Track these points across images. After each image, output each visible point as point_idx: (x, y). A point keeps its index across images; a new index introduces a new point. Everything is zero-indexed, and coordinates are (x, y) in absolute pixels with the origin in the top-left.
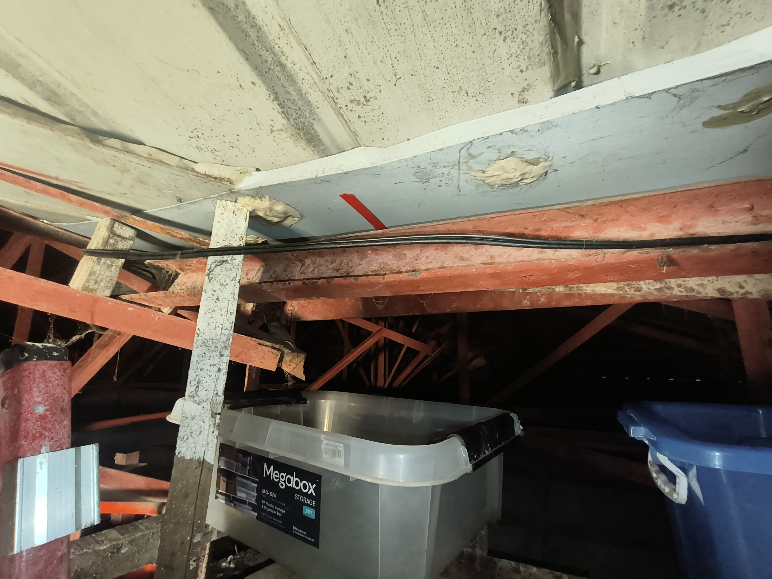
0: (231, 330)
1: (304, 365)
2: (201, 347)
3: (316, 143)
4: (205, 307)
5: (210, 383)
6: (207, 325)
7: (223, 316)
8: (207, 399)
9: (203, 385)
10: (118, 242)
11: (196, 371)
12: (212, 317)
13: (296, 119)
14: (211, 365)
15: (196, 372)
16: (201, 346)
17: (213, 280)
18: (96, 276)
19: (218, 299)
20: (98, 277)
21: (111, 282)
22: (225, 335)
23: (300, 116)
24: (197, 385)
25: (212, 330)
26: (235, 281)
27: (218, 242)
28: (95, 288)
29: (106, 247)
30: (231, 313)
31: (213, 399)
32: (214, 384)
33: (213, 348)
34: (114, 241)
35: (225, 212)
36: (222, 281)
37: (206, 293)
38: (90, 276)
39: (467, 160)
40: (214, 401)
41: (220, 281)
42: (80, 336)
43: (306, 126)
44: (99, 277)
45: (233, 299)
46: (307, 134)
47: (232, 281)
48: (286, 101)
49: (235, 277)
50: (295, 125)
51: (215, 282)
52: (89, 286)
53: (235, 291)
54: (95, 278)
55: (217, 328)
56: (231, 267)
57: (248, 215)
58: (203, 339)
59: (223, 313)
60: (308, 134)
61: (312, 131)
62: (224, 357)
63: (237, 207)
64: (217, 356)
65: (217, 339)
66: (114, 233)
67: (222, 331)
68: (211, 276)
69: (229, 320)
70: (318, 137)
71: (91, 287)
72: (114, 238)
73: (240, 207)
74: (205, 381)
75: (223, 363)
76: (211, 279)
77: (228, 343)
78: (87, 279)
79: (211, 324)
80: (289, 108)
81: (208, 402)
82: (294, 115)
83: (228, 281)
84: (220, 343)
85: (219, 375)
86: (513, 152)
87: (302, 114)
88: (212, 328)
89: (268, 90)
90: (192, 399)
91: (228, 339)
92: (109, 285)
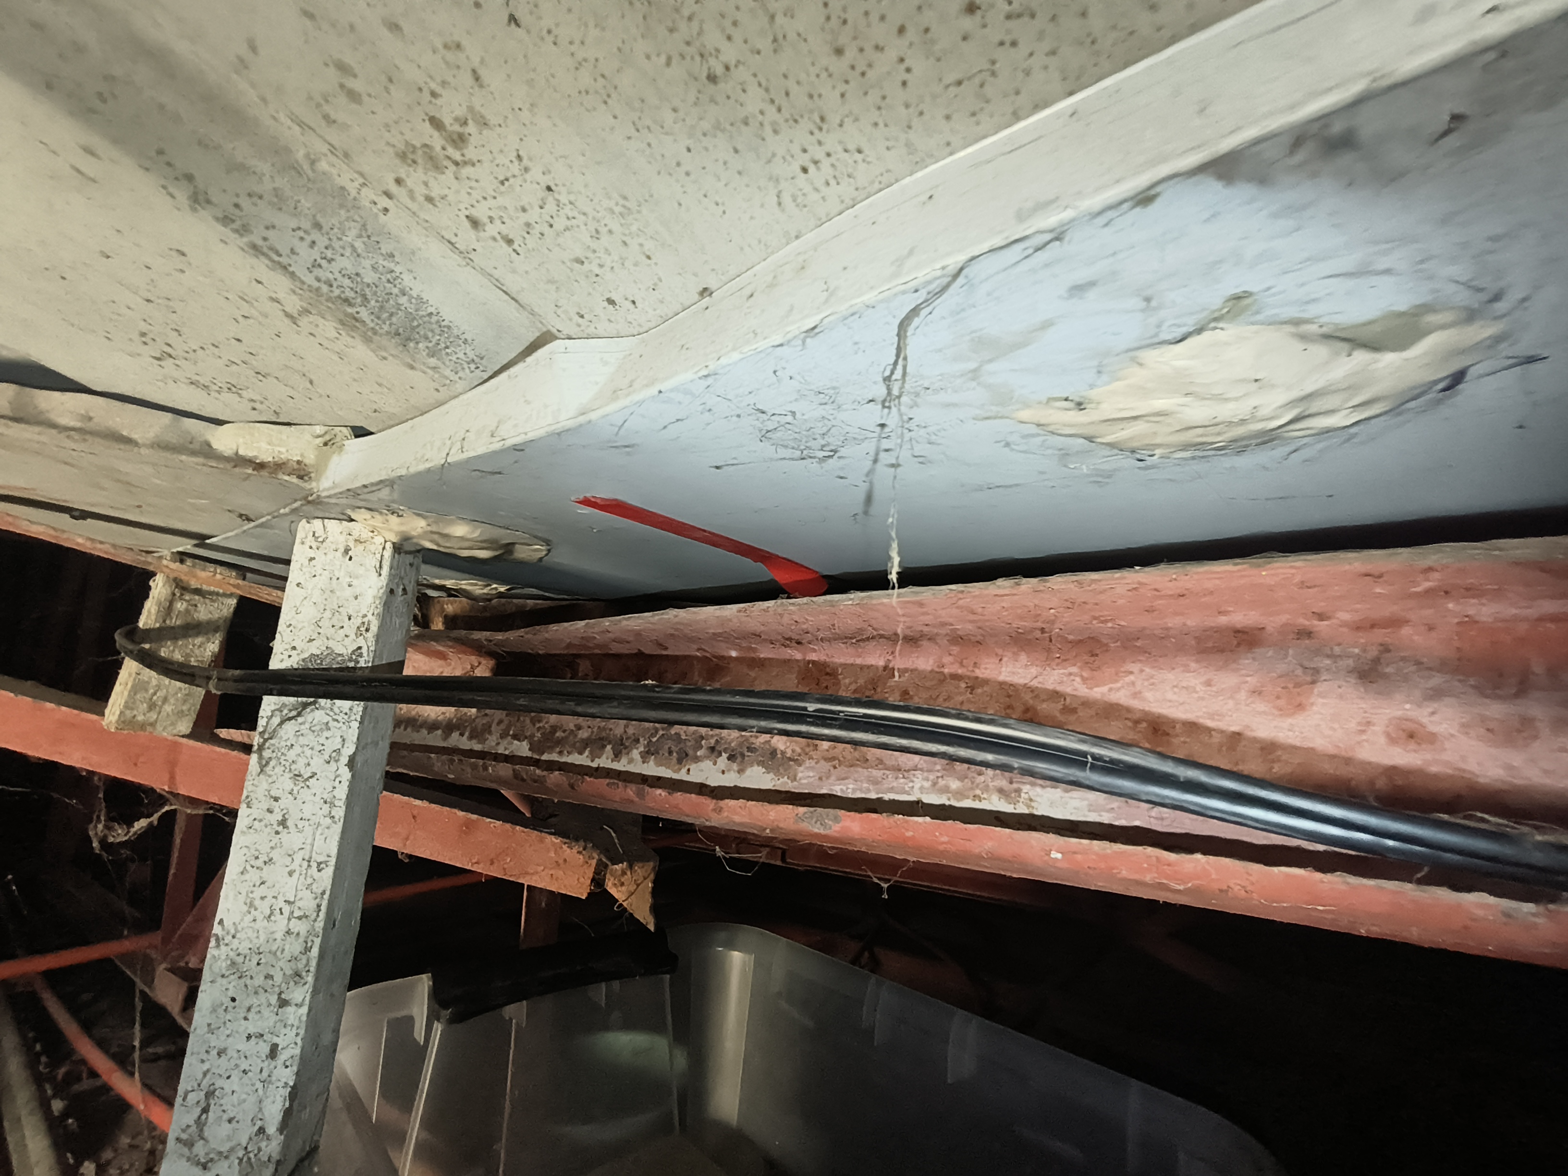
0: (315, 920)
1: (653, 888)
2: (224, 981)
3: (434, 341)
4: (245, 850)
5: (244, 1096)
6: (245, 908)
7: (296, 875)
8: (232, 1150)
9: (222, 1102)
10: (196, 606)
11: (205, 1056)
12: (263, 883)
13: (316, 265)
14: (249, 1037)
15: (203, 1061)
16: (223, 976)
17: (272, 763)
18: (151, 691)
19: (283, 823)
20: (155, 694)
21: (191, 701)
22: (298, 934)
23: (329, 254)
24: (203, 1104)
25: (261, 924)
26: (337, 761)
27: (294, 648)
28: (152, 720)
29: (168, 622)
30: (319, 864)
31: (249, 1149)
32: (252, 1099)
33: (259, 980)
34: (185, 604)
35: (318, 555)
36: (300, 767)
37: (249, 807)
38: (135, 694)
39: (973, 365)
40: (252, 1155)
41: (293, 767)
42: (149, 820)
43: (368, 285)
44: (158, 694)
45: (328, 821)
46: (385, 315)
47: (328, 762)
48: (245, 202)
49: (338, 752)
50: (325, 288)
51: (279, 770)
52: (134, 716)
53: (335, 793)
54: (148, 696)
55: (277, 916)
56: (327, 719)
57: (388, 553)
58: (232, 954)
59: (295, 866)
60: (392, 315)
61: (403, 300)
62: (290, 1010)
63: (356, 534)
64: (270, 1005)
65: (274, 948)
66: (184, 585)
67: (291, 926)
68: (266, 754)
69: (314, 886)
70: (434, 319)
71: (140, 718)
72: (187, 598)
73: (366, 534)
74: (228, 1090)
75: (285, 1026)
76: (267, 763)
77: (304, 961)
78: (126, 702)
79: (257, 903)
80: (271, 227)
81: (232, 1158)
82: (302, 249)
83: (317, 764)
84: (281, 964)
85: (272, 1067)
86: (1237, 298)
87: (336, 244)
88: (260, 917)
89: (147, 169)
90: (186, 1151)
91: (307, 949)
92: (185, 708)
